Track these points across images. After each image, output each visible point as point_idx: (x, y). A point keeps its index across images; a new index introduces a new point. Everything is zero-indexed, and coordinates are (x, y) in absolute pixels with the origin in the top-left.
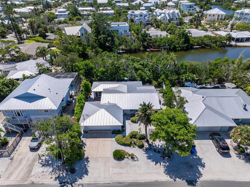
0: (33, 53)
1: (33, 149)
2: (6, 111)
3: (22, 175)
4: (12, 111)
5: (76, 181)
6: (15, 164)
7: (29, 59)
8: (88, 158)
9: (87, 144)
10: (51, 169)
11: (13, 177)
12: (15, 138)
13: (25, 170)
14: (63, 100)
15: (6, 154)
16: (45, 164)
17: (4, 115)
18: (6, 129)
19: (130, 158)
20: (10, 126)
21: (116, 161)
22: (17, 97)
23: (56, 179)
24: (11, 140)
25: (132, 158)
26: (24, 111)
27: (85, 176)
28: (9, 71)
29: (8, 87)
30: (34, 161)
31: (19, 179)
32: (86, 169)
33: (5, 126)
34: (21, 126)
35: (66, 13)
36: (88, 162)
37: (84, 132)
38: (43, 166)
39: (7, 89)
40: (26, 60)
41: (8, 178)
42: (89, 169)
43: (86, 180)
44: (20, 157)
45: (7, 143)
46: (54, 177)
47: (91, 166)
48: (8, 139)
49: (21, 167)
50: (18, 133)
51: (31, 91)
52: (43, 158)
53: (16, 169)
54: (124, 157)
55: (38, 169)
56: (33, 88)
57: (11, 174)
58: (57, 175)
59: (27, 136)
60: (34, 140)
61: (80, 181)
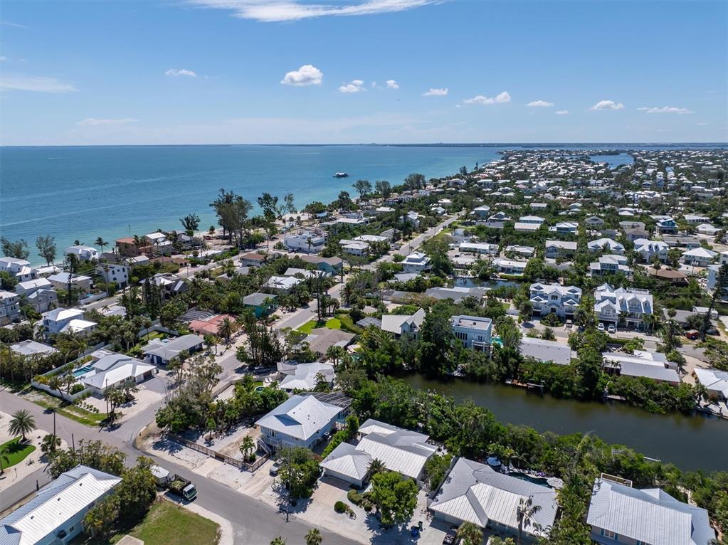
0: (324, 351)
1: (273, 474)
2: (264, 427)
3: (256, 491)
4: (269, 430)
5: (293, 512)
6: (254, 480)
7: (314, 361)
8: (312, 500)
9: (319, 487)
10: (278, 496)
11: (249, 490)
12: (261, 458)
13: (259, 489)
14: (317, 432)
15: (251, 469)
16: (275, 491)
17: (262, 431)
18: (259, 446)
19: (349, 514)
20: (262, 444)
21: (334, 512)
22: (277, 416)
23: (279, 505)
24: (258, 458)
25: (351, 516)
26: (278, 432)
27: (302, 512)
28: (286, 375)
29: (276, 400)
30: (269, 484)
31: (252, 493)
32: (306, 507)
33: (258, 442)
34: (270, 447)
35: (421, 264)
36: (311, 502)
37: (324, 475)
38: (274, 491)
39: (274, 402)
40: (311, 362)
41: (245, 489)
42: (308, 508)
43: (300, 516)
44: (260, 476)
45: (254, 460)
46: (278, 503)
47: (311, 507)
48: (257, 456)
49: (256, 485)
50: (266, 453)
51: (290, 414)
52: (277, 485)
53: (254, 484)
54: (344, 512)
55: (269, 491)
56: (294, 410)
57: (248, 487)
58: (280, 503)
59: (272, 459)
60: (276, 465)
61: (295, 514)
